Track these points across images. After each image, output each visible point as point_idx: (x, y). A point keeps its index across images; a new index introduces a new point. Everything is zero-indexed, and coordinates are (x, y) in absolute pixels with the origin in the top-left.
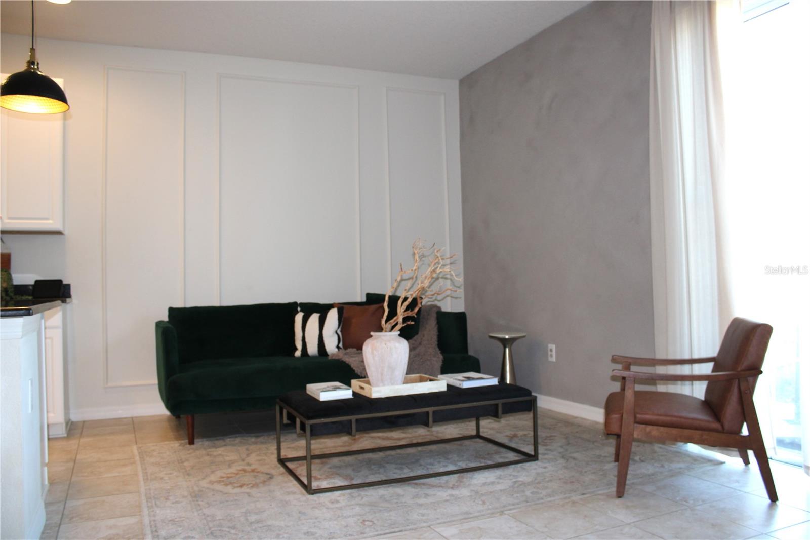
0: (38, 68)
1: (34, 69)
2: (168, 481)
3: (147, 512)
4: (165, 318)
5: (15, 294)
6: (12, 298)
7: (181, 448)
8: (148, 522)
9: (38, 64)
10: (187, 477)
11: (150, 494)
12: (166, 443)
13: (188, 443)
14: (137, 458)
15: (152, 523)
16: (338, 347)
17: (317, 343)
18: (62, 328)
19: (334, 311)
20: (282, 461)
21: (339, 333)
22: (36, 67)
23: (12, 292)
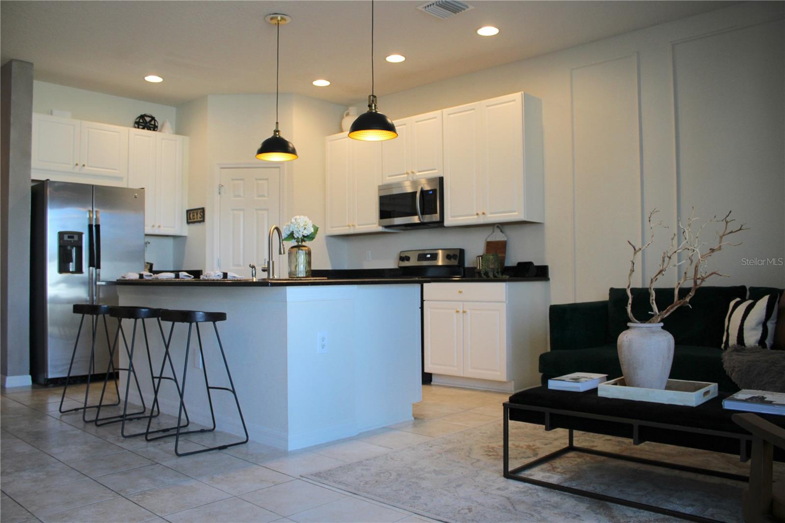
16: (762, 342)
17: (736, 335)
18: (507, 302)
19: (766, 299)
20: (571, 448)
21: (771, 325)
22: (373, 108)
23: (498, 272)
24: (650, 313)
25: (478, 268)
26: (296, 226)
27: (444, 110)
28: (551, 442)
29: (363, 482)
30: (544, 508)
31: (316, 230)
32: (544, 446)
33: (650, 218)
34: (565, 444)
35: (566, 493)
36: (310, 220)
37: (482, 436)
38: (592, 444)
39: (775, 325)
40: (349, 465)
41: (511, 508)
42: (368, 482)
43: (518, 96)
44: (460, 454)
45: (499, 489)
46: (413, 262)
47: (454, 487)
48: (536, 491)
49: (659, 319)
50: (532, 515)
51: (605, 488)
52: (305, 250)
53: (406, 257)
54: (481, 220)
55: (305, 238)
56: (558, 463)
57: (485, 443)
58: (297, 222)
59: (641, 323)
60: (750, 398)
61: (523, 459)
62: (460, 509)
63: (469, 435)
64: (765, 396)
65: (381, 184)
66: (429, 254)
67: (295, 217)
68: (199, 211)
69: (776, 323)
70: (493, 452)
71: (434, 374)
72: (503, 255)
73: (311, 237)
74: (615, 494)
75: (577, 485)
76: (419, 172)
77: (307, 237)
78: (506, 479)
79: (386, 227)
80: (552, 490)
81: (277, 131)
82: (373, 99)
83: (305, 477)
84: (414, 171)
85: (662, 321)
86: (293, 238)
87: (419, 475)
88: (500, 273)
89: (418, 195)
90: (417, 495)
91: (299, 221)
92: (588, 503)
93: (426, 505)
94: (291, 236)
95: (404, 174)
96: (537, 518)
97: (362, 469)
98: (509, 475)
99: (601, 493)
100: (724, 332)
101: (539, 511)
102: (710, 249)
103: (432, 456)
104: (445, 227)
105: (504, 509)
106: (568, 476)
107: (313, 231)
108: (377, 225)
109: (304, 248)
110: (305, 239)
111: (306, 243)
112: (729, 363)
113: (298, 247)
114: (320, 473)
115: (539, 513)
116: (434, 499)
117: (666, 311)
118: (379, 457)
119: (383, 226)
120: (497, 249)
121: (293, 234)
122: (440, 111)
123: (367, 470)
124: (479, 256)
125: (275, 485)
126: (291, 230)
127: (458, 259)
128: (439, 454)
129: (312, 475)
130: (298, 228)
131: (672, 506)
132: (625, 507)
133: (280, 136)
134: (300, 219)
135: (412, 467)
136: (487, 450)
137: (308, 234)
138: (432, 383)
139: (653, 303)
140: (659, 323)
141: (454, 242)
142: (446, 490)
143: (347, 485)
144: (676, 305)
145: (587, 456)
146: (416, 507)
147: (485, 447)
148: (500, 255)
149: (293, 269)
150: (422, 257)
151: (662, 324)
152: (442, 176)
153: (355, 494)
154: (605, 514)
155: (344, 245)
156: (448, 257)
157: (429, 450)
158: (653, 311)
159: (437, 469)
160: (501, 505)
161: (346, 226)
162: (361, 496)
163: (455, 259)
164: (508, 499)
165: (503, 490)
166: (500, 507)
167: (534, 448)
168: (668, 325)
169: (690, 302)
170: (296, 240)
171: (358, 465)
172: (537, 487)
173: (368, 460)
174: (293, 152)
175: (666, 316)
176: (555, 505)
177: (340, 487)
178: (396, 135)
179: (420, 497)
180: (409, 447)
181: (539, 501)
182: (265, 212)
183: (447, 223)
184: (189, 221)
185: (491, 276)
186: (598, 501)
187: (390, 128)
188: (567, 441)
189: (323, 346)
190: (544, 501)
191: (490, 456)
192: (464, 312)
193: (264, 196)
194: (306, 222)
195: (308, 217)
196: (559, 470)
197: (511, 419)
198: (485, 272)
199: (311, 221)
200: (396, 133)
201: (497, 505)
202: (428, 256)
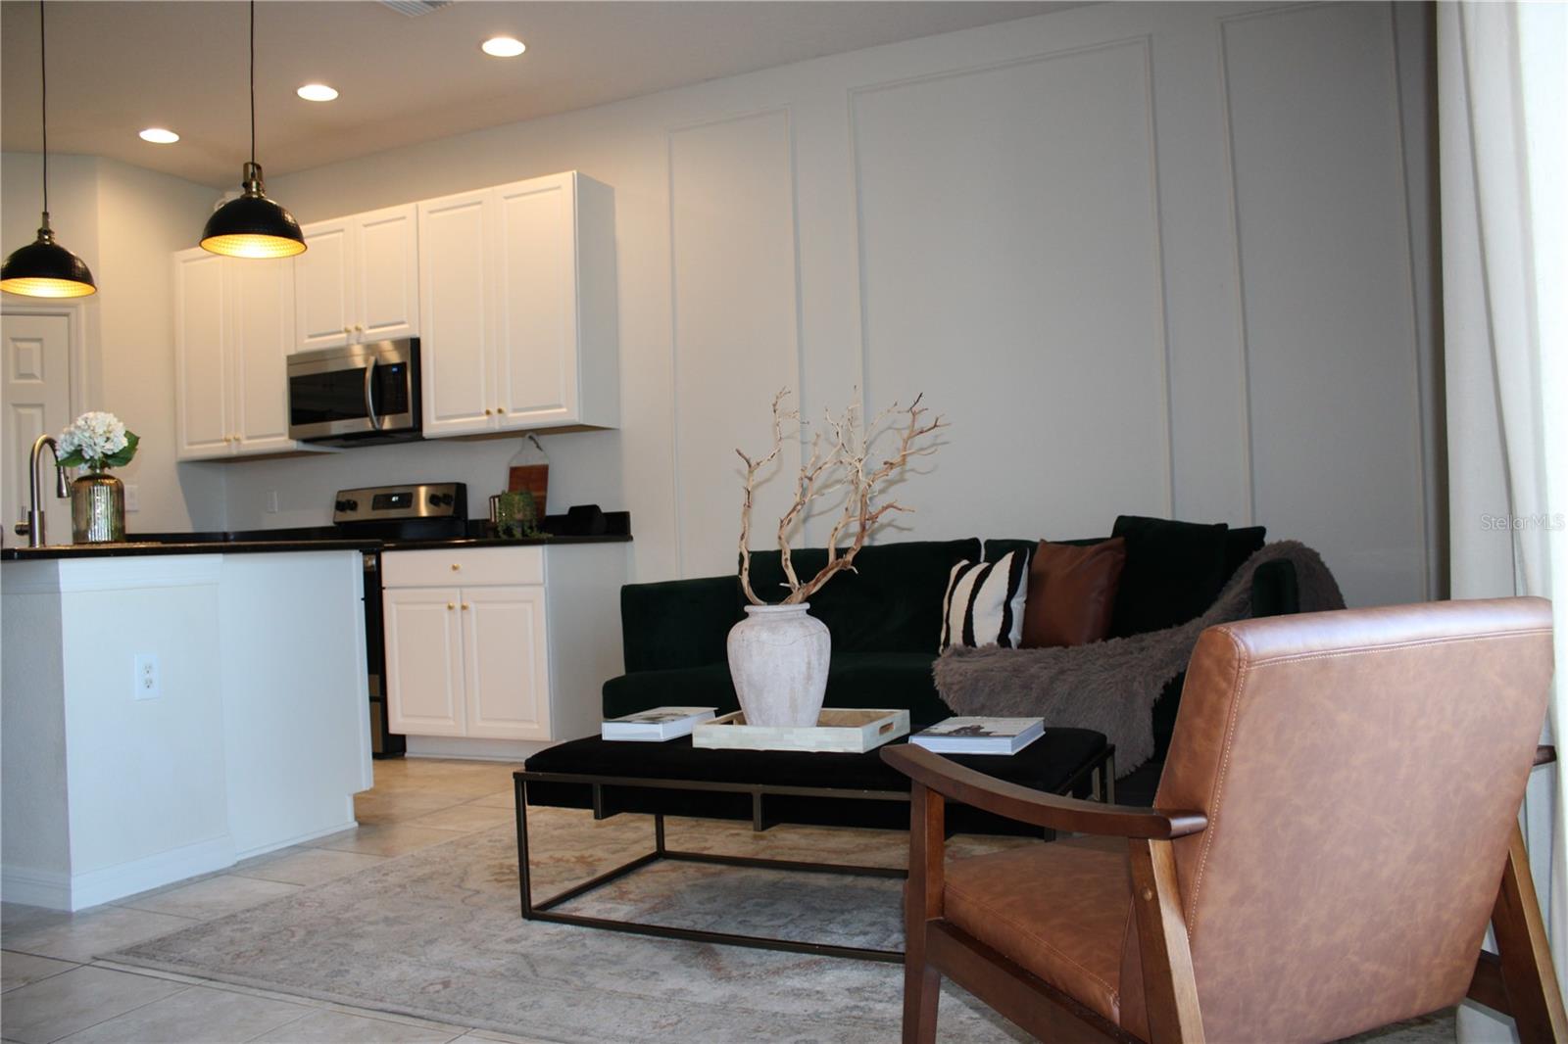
16: (1003, 638)
17: (961, 628)
18: (547, 585)
19: (1008, 559)
20: (661, 854)
21: (1018, 605)
22: (254, 190)
23: (531, 528)
24: (782, 584)
25: (493, 520)
26: (87, 435)
27: (421, 203)
28: (625, 846)
29: (229, 957)
30: (591, 967)
31: (134, 441)
32: (611, 856)
33: (774, 405)
34: (649, 847)
35: (640, 936)
36: (119, 421)
37: (492, 847)
38: (703, 845)
39: (1024, 605)
40: (208, 924)
41: (527, 972)
42: (241, 953)
43: (564, 182)
44: (442, 883)
45: (510, 941)
46: (364, 513)
47: (420, 946)
48: (581, 938)
49: (800, 597)
50: (566, 982)
51: (714, 920)
52: (110, 485)
53: (348, 501)
54: (496, 425)
55: (109, 459)
56: (632, 883)
57: (496, 859)
58: (89, 427)
59: (768, 604)
60: (955, 731)
61: (566, 883)
62: (425, 984)
63: (466, 846)
64: (982, 725)
65: (293, 352)
66: (395, 495)
67: (85, 415)
69: (1026, 602)
70: (508, 874)
71: (410, 736)
72: (541, 494)
73: (122, 458)
74: (731, 929)
75: (662, 921)
76: (371, 328)
77: (114, 456)
78: (526, 921)
79: (306, 441)
80: (613, 932)
81: (44, 231)
82: (253, 172)
83: (103, 960)
84: (360, 326)
85: (808, 599)
86: (83, 460)
87: (353, 929)
88: (535, 529)
89: (369, 375)
90: (342, 968)
91: (94, 423)
92: (676, 950)
93: (358, 984)
94: (77, 455)
95: (340, 332)
96: (576, 985)
97: (233, 931)
98: (530, 913)
99: (705, 930)
100: (942, 624)
101: (582, 974)
102: (885, 463)
103: (386, 892)
104: (424, 439)
105: (513, 976)
106: (647, 906)
107: (126, 444)
108: (286, 437)
109: (107, 481)
110: (109, 461)
111: (115, 471)
112: (944, 677)
113: (93, 479)
114: (139, 947)
115: (582, 976)
116: (375, 972)
117: (814, 581)
118: (272, 903)
119: (298, 440)
120: (530, 480)
121: (82, 450)
122: (412, 205)
123: (243, 930)
124: (494, 497)
125: (29, 983)
126: (76, 442)
127: (453, 503)
128: (400, 886)
129: (120, 952)
130: (90, 437)
131: (828, 939)
132: (744, 950)
133: (52, 244)
134: (97, 419)
135: (340, 916)
136: (498, 871)
137: (116, 451)
138: (406, 755)
139: (787, 566)
140: (801, 603)
141: (447, 469)
142: (404, 953)
143: (193, 964)
144: (832, 569)
145: (690, 867)
146: (337, 991)
147: (494, 866)
148: (535, 494)
149: (83, 526)
150: (382, 500)
151: (807, 606)
152: (417, 336)
153: (211, 980)
154: (705, 965)
155: (221, 479)
156: (433, 500)
157: (380, 881)
158: (788, 582)
159: (392, 915)
160: (508, 969)
161: (221, 441)
162: (224, 982)
163: (448, 504)
164: (525, 956)
165: (518, 942)
166: (506, 974)
167: (590, 859)
168: (818, 607)
169: (855, 562)
170: (89, 464)
171: (227, 923)
172: (584, 930)
173: (248, 911)
174: (85, 277)
175: (814, 591)
176: (614, 959)
177: (180, 969)
178: (303, 247)
179: (347, 971)
180: (340, 880)
181: (584, 956)
182: (37, 412)
183: (427, 432)
185: (518, 533)
186: (695, 943)
187: (292, 233)
188: (654, 843)
189: (149, 684)
190: (594, 955)
191: (501, 881)
192: (464, 608)
193: (31, 376)
194: (109, 425)
195: (115, 416)
196: (631, 896)
197: (530, 804)
198: (505, 527)
199: (121, 424)
200: (303, 243)
201: (502, 970)
202: (394, 499)
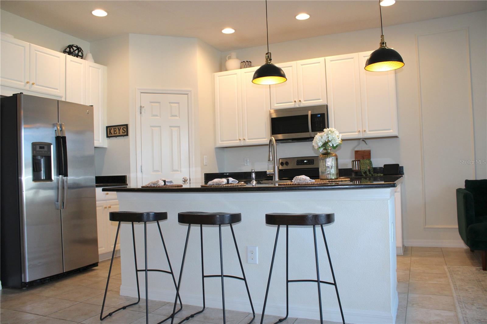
0: (386, 45)
1: (384, 46)
2: (471, 293)
3: (460, 311)
4: (463, 187)
5: (374, 173)
6: (372, 175)
7: (477, 271)
8: (462, 318)
9: (386, 43)
10: (485, 292)
11: (460, 299)
12: (465, 267)
13: (482, 269)
14: (448, 274)
15: (465, 318)
23: (372, 172)
27: (327, 58)
46: (293, 166)
53: (286, 162)
54: (362, 136)
65: (269, 109)
68: (122, 127)
84: (301, 100)
89: (309, 117)
120: (364, 155)
122: (323, 58)
150: (299, 162)
152: (327, 104)
155: (224, 154)
184: (109, 135)
202: (305, 161)
